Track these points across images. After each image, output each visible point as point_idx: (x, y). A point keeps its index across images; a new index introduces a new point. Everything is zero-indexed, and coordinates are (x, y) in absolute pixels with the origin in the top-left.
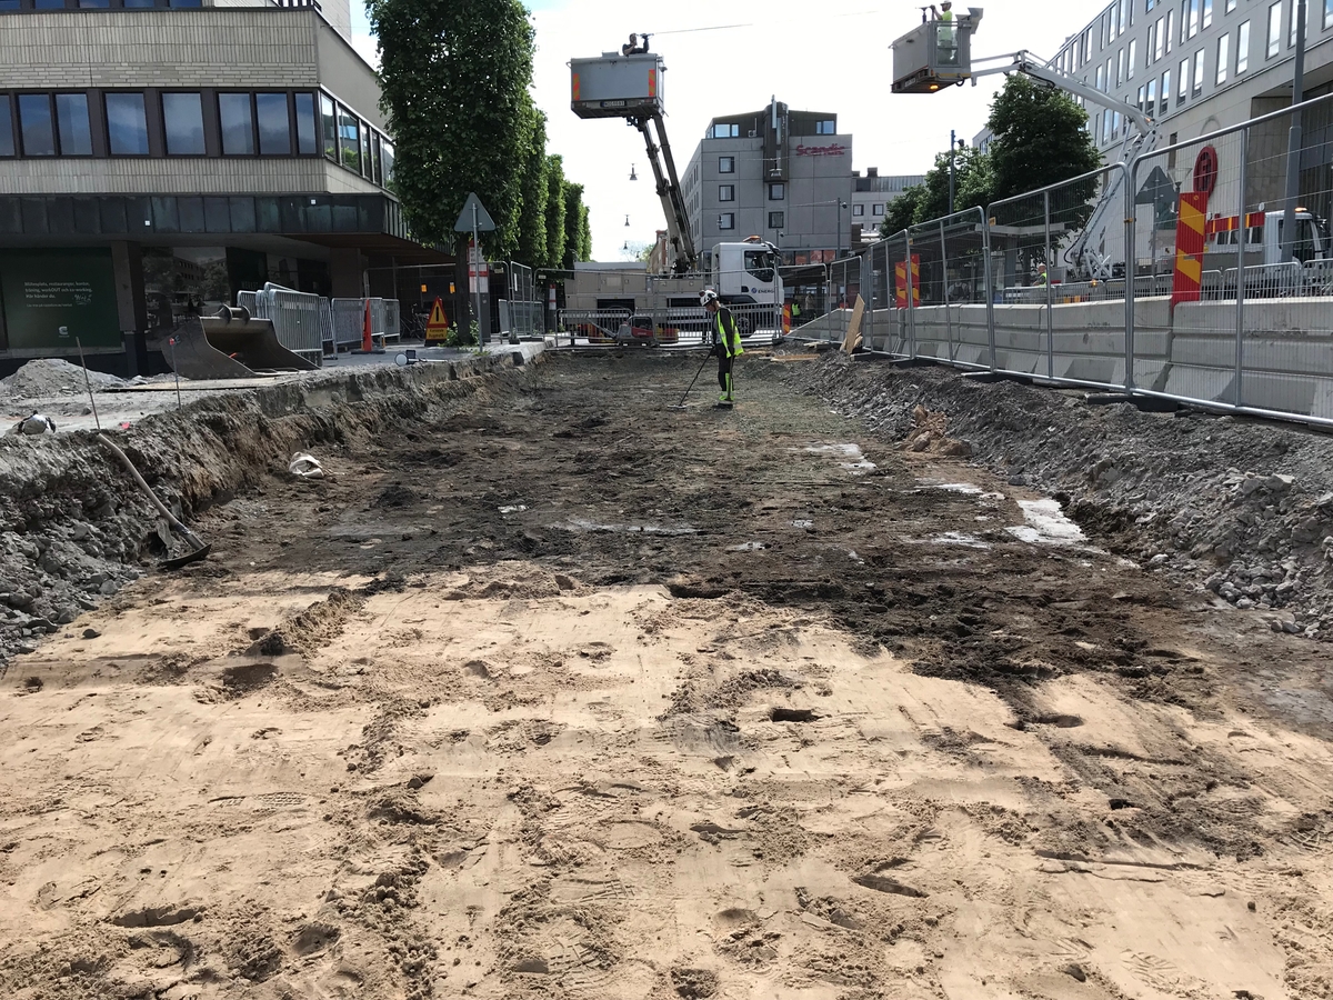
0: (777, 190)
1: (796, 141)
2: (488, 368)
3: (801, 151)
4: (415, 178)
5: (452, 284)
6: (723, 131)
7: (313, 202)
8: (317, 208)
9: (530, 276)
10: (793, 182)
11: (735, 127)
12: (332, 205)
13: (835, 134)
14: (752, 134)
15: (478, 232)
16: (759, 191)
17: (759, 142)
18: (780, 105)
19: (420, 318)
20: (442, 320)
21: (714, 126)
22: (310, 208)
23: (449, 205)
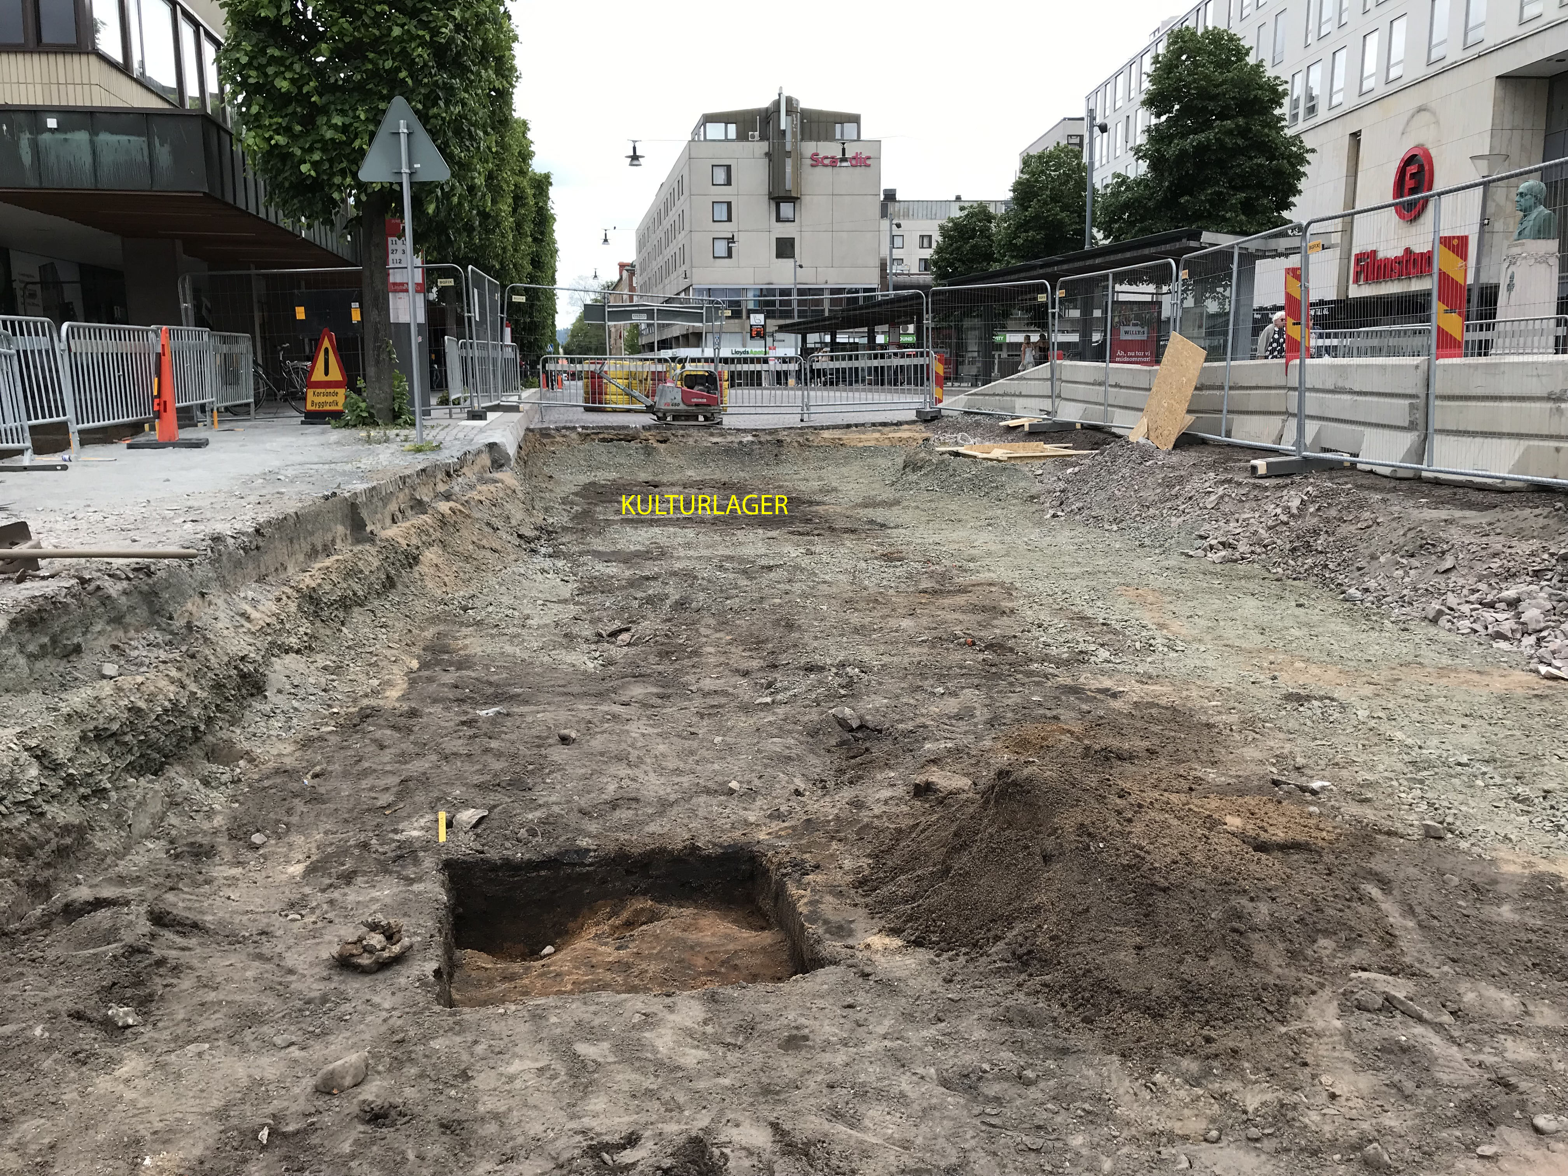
0: (786, 209)
1: (809, 148)
2: (442, 488)
3: (816, 161)
4: (271, 70)
5: (355, 305)
6: (715, 131)
7: (52, 123)
8: (60, 136)
9: (498, 296)
10: (806, 200)
11: (732, 128)
12: (94, 132)
13: (858, 139)
14: (753, 136)
15: (412, 184)
16: (762, 208)
17: (764, 146)
18: (789, 100)
19: (296, 370)
20: (336, 374)
21: (704, 124)
22: (46, 136)
23: (345, 129)
